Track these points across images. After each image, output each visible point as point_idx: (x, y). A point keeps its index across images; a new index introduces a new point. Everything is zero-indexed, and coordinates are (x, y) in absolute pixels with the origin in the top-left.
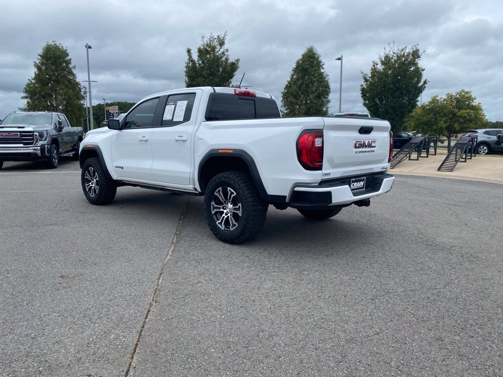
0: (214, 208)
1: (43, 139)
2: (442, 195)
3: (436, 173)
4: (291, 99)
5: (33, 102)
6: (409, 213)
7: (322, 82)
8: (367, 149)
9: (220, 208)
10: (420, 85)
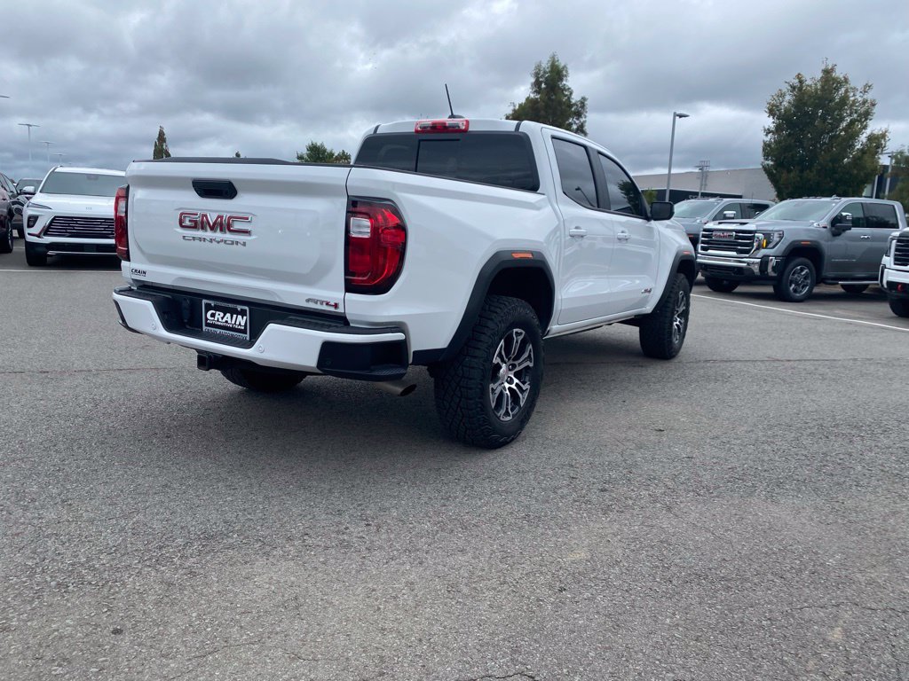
1: (771, 245)
8: (219, 235)
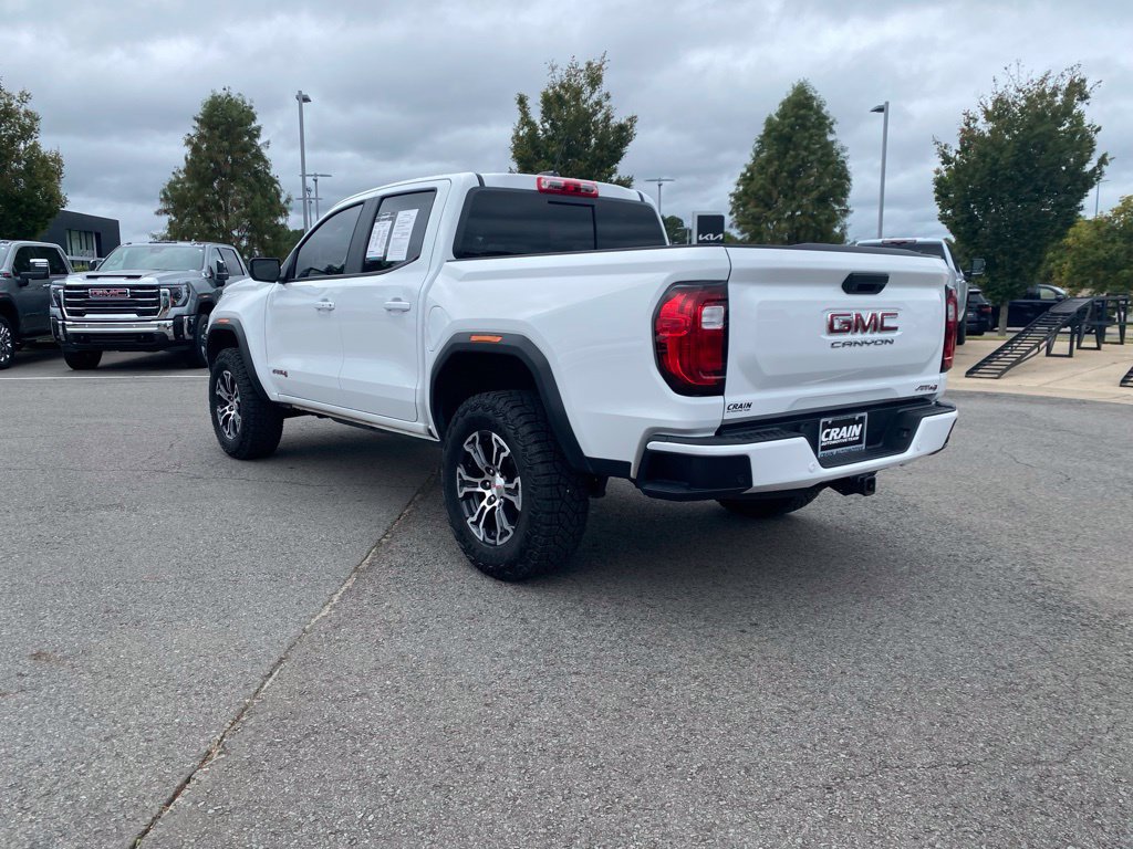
0: (464, 483)
1: (180, 303)
2: (1119, 455)
3: (1114, 392)
4: (752, 209)
5: (182, 221)
6: (1011, 503)
7: (829, 164)
8: (868, 336)
9: (476, 485)
10: (1089, 167)
